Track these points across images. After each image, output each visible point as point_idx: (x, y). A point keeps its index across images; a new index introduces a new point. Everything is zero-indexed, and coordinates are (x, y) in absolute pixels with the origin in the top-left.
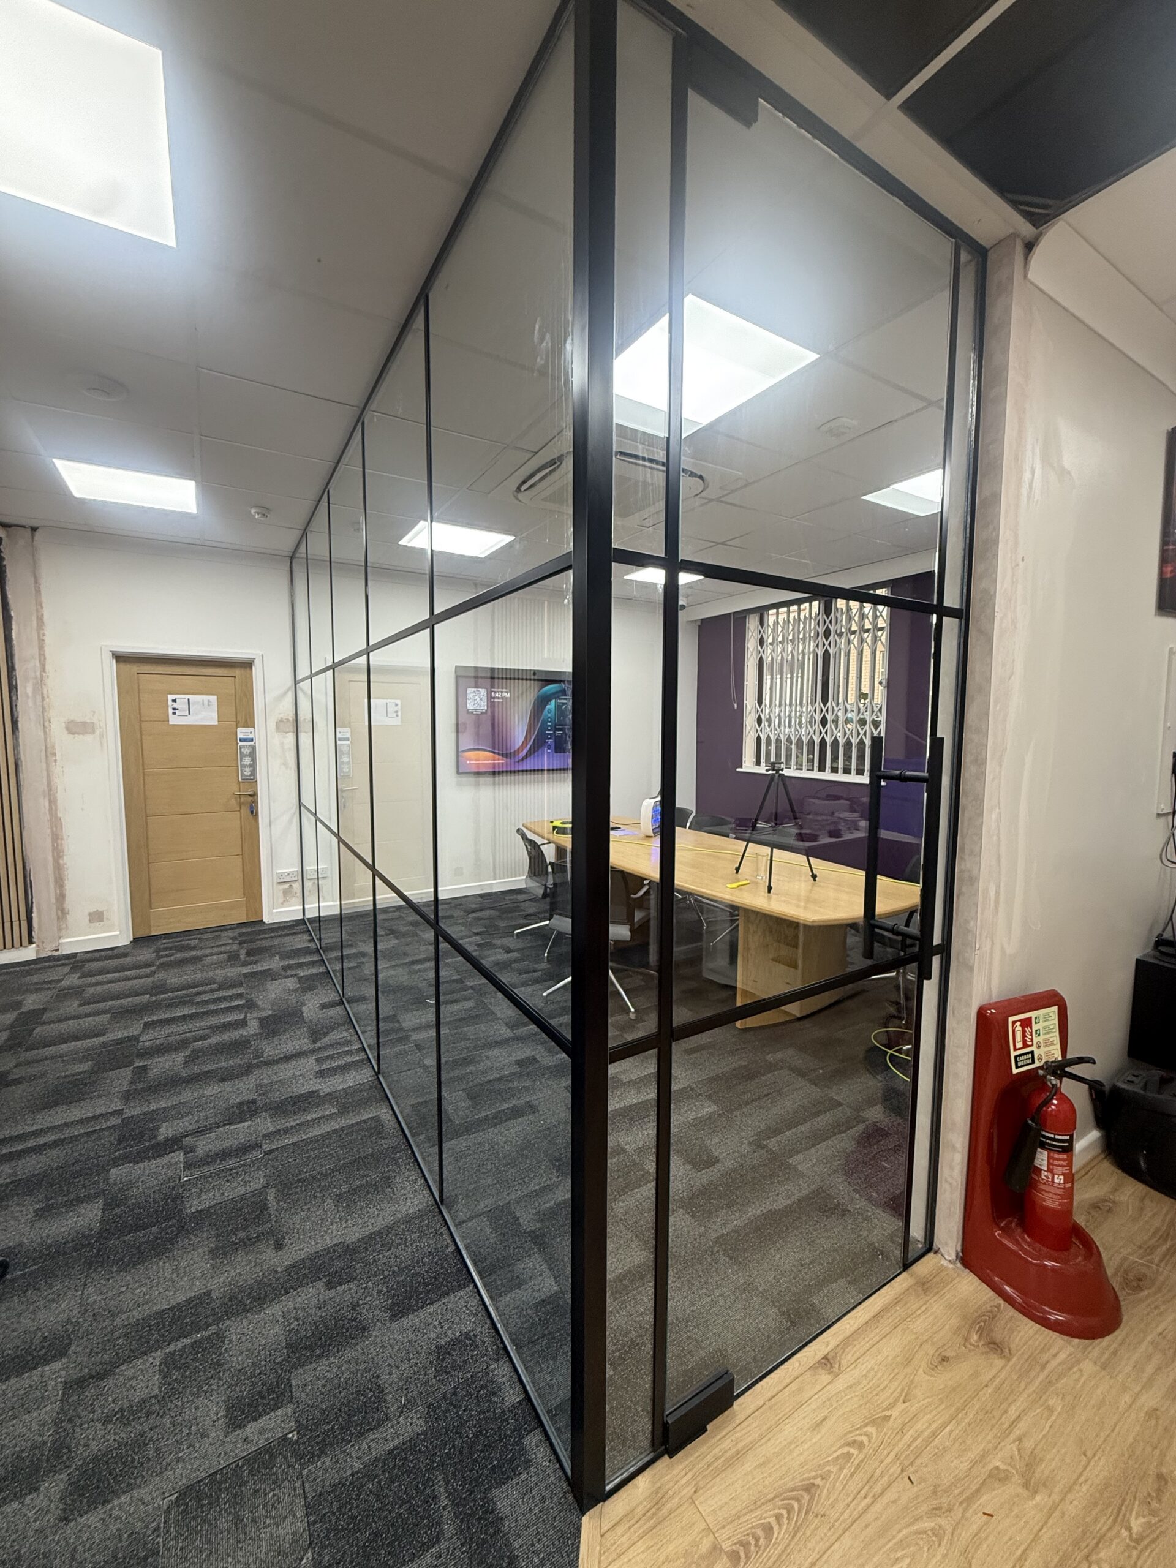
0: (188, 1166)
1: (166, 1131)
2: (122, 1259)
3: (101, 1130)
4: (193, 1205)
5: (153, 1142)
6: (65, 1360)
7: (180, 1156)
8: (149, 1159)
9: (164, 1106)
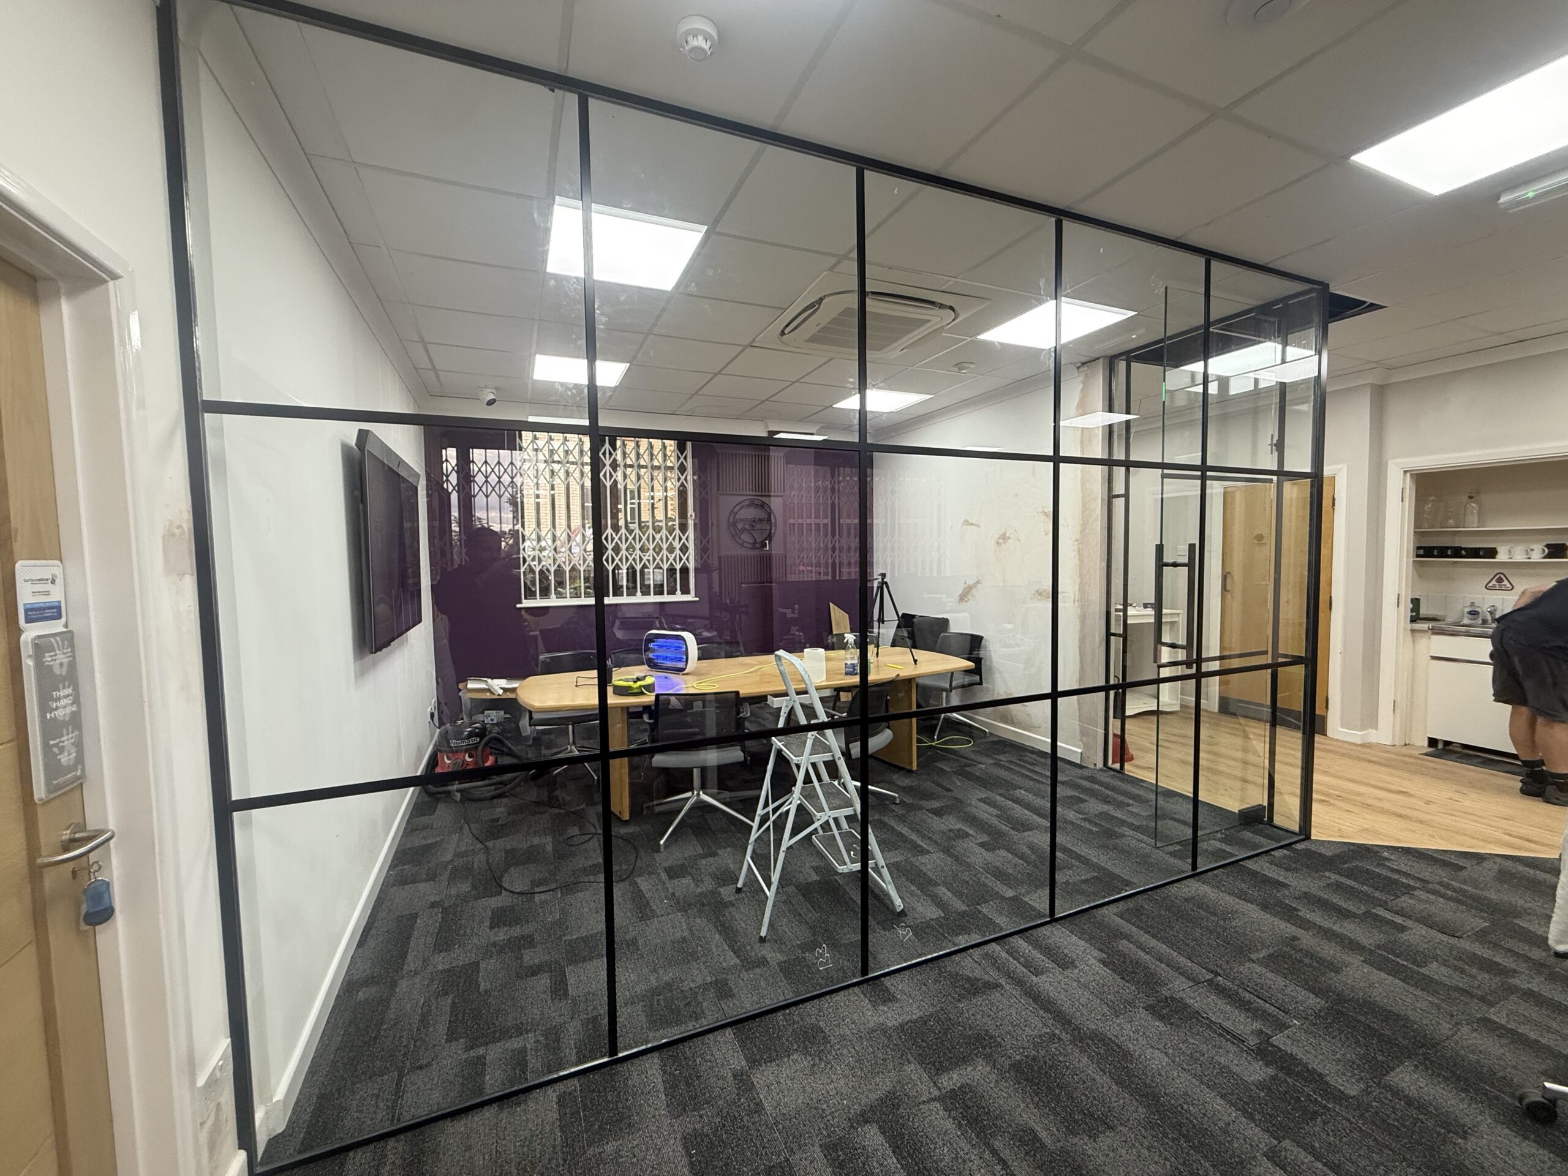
0: (1282, 1026)
1: (1256, 1072)
2: (1404, 1026)
3: (1318, 1158)
4: (1314, 1002)
5: (1281, 1075)
6: (1487, 1015)
7: (1279, 1040)
8: (1306, 1066)
9: (1219, 1100)
